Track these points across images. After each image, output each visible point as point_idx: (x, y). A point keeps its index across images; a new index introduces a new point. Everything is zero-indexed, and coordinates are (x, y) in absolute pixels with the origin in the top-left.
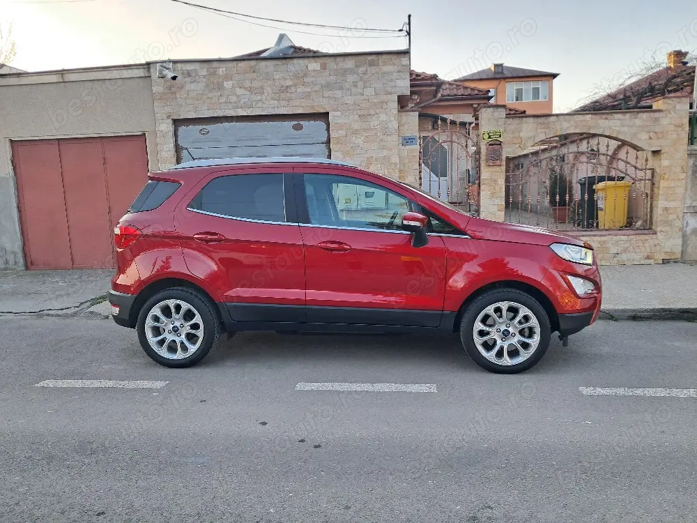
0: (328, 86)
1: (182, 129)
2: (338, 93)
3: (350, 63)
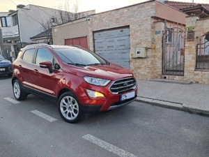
0: (129, 17)
1: (95, 34)
2: (132, 19)
3: (136, 8)
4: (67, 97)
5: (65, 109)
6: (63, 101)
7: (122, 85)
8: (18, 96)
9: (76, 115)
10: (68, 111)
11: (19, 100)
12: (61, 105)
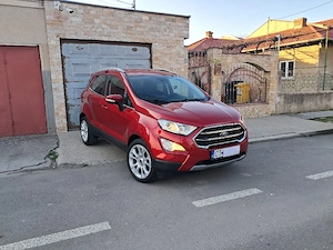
1: (65, 45)
4: (139, 146)
5: (135, 161)
6: (133, 151)
7: (218, 135)
8: (85, 140)
9: (147, 173)
10: (139, 166)
11: (87, 144)
12: (131, 155)
